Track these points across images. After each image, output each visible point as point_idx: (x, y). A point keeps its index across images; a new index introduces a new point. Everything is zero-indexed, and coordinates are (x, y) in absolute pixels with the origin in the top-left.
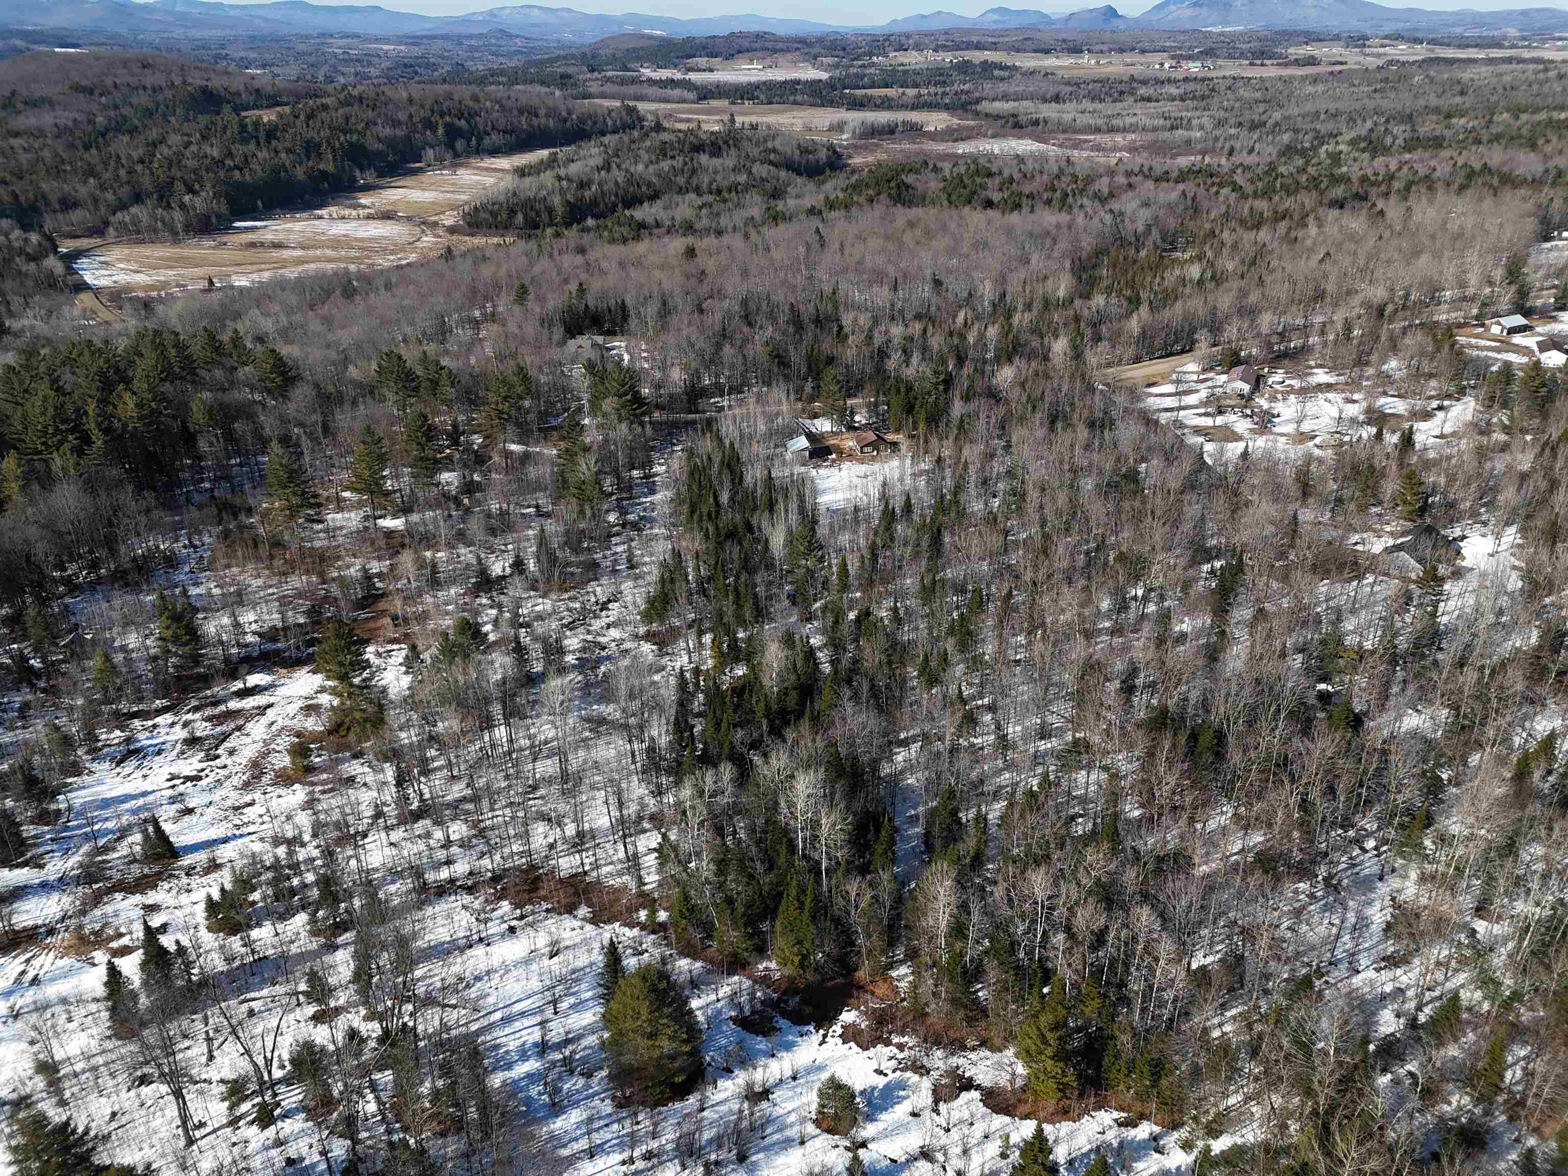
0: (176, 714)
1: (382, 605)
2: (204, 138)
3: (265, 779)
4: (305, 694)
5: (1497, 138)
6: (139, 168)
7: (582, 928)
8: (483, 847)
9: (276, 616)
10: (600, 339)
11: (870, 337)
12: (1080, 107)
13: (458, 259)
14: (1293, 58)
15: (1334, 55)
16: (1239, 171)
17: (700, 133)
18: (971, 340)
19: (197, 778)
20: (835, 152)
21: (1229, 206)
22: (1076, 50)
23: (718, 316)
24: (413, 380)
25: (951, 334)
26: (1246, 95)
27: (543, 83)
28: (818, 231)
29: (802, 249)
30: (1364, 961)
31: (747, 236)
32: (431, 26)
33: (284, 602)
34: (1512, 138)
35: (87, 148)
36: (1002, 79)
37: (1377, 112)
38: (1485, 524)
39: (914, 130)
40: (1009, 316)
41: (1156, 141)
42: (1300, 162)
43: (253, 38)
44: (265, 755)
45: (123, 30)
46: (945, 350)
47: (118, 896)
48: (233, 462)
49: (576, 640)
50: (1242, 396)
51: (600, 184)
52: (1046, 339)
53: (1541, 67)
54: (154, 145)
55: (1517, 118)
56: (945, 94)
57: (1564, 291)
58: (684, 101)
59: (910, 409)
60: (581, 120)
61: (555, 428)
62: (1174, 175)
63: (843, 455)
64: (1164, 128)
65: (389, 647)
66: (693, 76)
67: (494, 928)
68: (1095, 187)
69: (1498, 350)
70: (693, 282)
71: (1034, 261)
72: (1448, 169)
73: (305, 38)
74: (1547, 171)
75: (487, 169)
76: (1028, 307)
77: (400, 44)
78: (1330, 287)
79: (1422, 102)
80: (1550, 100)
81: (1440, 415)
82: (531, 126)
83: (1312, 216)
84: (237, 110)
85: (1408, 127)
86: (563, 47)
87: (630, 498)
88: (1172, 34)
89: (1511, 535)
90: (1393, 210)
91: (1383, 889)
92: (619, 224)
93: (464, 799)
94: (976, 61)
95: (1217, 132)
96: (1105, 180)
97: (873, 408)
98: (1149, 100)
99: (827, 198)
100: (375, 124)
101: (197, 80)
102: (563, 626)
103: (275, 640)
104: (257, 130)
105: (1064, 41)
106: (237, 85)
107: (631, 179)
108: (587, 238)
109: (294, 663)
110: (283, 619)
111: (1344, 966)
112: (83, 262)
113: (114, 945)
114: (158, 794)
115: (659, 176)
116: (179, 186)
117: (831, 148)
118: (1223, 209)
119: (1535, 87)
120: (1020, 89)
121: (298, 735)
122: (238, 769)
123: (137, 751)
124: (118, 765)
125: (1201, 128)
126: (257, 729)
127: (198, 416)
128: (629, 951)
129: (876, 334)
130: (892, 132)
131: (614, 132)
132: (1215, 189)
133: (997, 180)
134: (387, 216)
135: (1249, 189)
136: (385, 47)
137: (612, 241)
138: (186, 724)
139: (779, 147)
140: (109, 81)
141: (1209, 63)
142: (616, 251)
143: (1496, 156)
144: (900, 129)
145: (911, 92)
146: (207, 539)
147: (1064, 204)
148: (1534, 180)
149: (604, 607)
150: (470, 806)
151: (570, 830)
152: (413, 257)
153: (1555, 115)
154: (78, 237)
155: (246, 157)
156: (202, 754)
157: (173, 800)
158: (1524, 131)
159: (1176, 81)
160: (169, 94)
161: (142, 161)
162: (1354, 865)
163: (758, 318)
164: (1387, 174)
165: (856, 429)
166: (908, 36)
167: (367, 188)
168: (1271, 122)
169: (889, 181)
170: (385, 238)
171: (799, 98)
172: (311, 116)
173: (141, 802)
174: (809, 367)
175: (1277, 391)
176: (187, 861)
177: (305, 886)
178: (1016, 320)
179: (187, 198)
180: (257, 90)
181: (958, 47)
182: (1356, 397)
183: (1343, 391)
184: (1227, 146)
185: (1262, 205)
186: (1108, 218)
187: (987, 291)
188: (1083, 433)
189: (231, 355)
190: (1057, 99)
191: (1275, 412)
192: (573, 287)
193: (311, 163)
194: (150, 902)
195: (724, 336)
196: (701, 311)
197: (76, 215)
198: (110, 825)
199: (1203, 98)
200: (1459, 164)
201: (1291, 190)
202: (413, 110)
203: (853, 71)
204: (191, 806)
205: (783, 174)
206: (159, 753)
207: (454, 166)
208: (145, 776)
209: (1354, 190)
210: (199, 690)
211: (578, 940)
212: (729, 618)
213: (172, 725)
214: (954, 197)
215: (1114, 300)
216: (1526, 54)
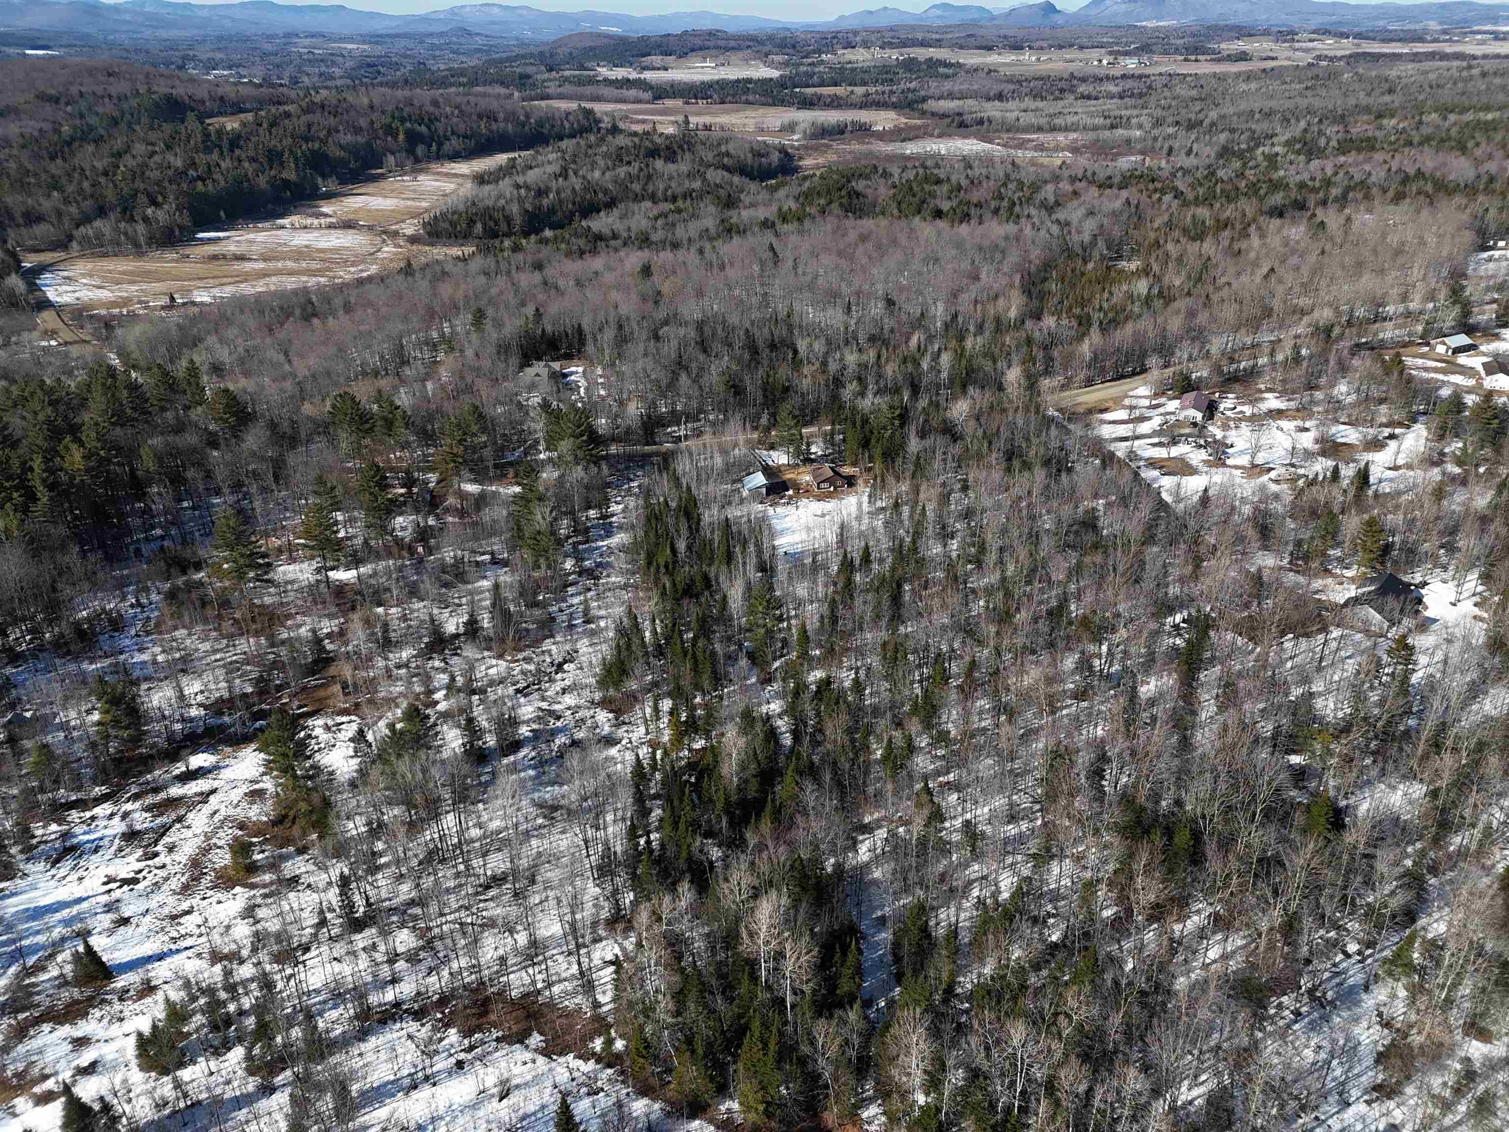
0: (115, 803)
1: (332, 671)
2: (168, 147)
3: (206, 881)
4: (249, 776)
5: (1426, 140)
6: (102, 180)
7: (534, 1061)
8: (430, 962)
9: (223, 685)
10: (556, 366)
11: (824, 364)
12: (1023, 106)
13: (418, 275)
14: (1225, 53)
15: (1265, 50)
16: (1179, 174)
17: (656, 138)
18: (925, 366)
19: (134, 881)
20: (787, 154)
21: (1171, 215)
22: (1017, 47)
23: (674, 343)
24: (367, 422)
25: (905, 361)
26: (1183, 92)
27: (502, 83)
28: (772, 248)
29: (756, 268)
30: (1355, 1093)
31: (701, 251)
32: (394, 24)
33: (231, 669)
34: (1442, 141)
35: (52, 158)
36: (947, 77)
37: (1309, 111)
38: (1445, 568)
39: (863, 130)
40: (961, 338)
41: (1098, 141)
42: (1237, 164)
43: (221, 38)
44: (205, 851)
45: (91, 30)
46: (900, 377)
47: (46, 1027)
48: (185, 504)
49: (530, 709)
50: (1195, 424)
51: (558, 193)
52: (999, 364)
53: (1465, 64)
54: (119, 155)
55: (1445, 118)
56: (892, 92)
57: (1506, 308)
58: (639, 101)
59: (865, 444)
60: (540, 124)
61: (511, 464)
62: (1116, 180)
63: (801, 491)
64: (1104, 128)
65: (339, 719)
66: (648, 75)
67: (442, 1064)
68: (1040, 196)
69: (1444, 372)
70: (650, 305)
71: (983, 275)
72: (1383, 174)
73: (270, 38)
74: (1479, 177)
75: (447, 175)
76: (980, 328)
77: (364, 42)
78: (1276, 304)
79: (1352, 101)
80: (1475, 99)
81: (1393, 444)
82: (491, 131)
83: (1253, 227)
84: (201, 118)
85: (1341, 127)
86: (522, 44)
87: (587, 542)
88: (1108, 29)
89: (1472, 582)
90: (1332, 218)
91: (1369, 1001)
92: (576, 235)
93: (412, 903)
94: (921, 59)
95: (1156, 132)
96: (1050, 188)
97: (829, 439)
98: (1089, 97)
99: (780, 209)
100: (338, 131)
101: (162, 88)
102: (518, 691)
103: (220, 713)
104: (220, 138)
105: (1005, 37)
106: (201, 93)
107: (589, 187)
108: (545, 252)
109: (239, 741)
110: (230, 689)
111: (1333, 1098)
112: (46, 278)
113: (37, 1090)
114: (93, 900)
115: (616, 182)
116: (142, 199)
117: (783, 150)
118: (1166, 218)
119: (1460, 85)
120: (965, 87)
121: (242, 826)
122: (177, 868)
123: (73, 848)
124: (53, 865)
125: (1140, 126)
126: (199, 820)
127: (147, 463)
128: (584, 1090)
129: (830, 360)
130: (842, 132)
131: (572, 136)
132: (1157, 195)
133: (945, 188)
134: (348, 225)
135: (1190, 196)
136: (350, 46)
137: (569, 254)
138: (125, 816)
139: (732, 152)
140: (74, 90)
141: (1145, 59)
142: (574, 266)
143: (1428, 160)
144: (849, 128)
145: (860, 90)
146: (154, 597)
147: (1013, 216)
148: (1466, 186)
149: (560, 668)
150: (417, 911)
151: (522, 939)
152: (373, 269)
153: (1482, 115)
154: (43, 251)
155: (209, 167)
156: (140, 852)
157: (109, 908)
158: (1454, 132)
159: (1114, 78)
160: (134, 103)
161: (106, 174)
162: (1337, 974)
163: (714, 346)
164: (1323, 180)
165: (812, 461)
166: (855, 33)
167: (329, 196)
168: (1206, 122)
169: (840, 190)
170: (347, 248)
171: (751, 98)
172: (273, 124)
173: (75, 910)
174: (765, 396)
175: (1228, 419)
176: (120, 982)
177: (241, 1013)
178: (969, 343)
179: (149, 211)
180: (222, 98)
181: (904, 44)
182: (1308, 424)
183: (1294, 418)
184: (1166, 146)
185: (1203, 212)
186: (1055, 229)
187: (939, 312)
188: (1040, 474)
189: (185, 392)
190: (1000, 97)
191: (1229, 442)
192: (530, 310)
193: (273, 173)
194: (79, 1034)
195: (679, 363)
196: (657, 338)
197: (40, 229)
198: (41, 939)
199: (1141, 95)
200: (1394, 169)
201: (1230, 197)
202: (375, 116)
203: (803, 69)
204: (126, 915)
205: (736, 179)
206: (96, 851)
207: (416, 171)
208: (81, 879)
209: (1293, 196)
210: (141, 774)
211: (529, 1077)
212: (686, 683)
213: (111, 816)
214: (904, 206)
215: (1065, 322)
216: (1449, 49)
